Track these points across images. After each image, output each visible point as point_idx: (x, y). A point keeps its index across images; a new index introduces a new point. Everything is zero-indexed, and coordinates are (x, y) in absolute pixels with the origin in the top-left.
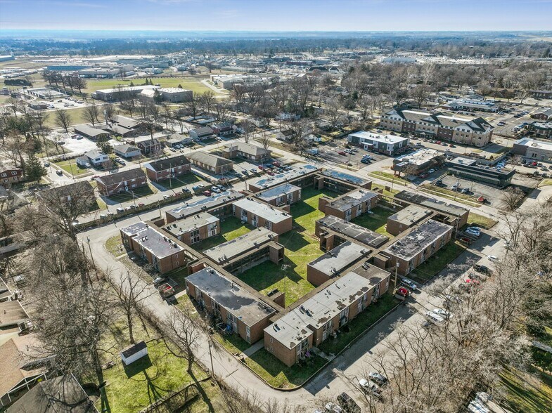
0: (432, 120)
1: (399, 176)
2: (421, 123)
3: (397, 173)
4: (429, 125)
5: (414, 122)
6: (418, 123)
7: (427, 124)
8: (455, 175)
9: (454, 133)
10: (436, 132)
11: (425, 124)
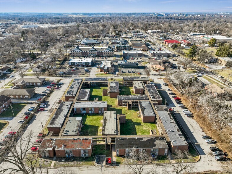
0: (93, 49)
1: (106, 73)
2: (89, 52)
3: (105, 72)
4: (93, 52)
5: (86, 51)
6: (88, 52)
7: (92, 52)
8: (123, 68)
9: (103, 53)
10: (96, 54)
11: (91, 52)
